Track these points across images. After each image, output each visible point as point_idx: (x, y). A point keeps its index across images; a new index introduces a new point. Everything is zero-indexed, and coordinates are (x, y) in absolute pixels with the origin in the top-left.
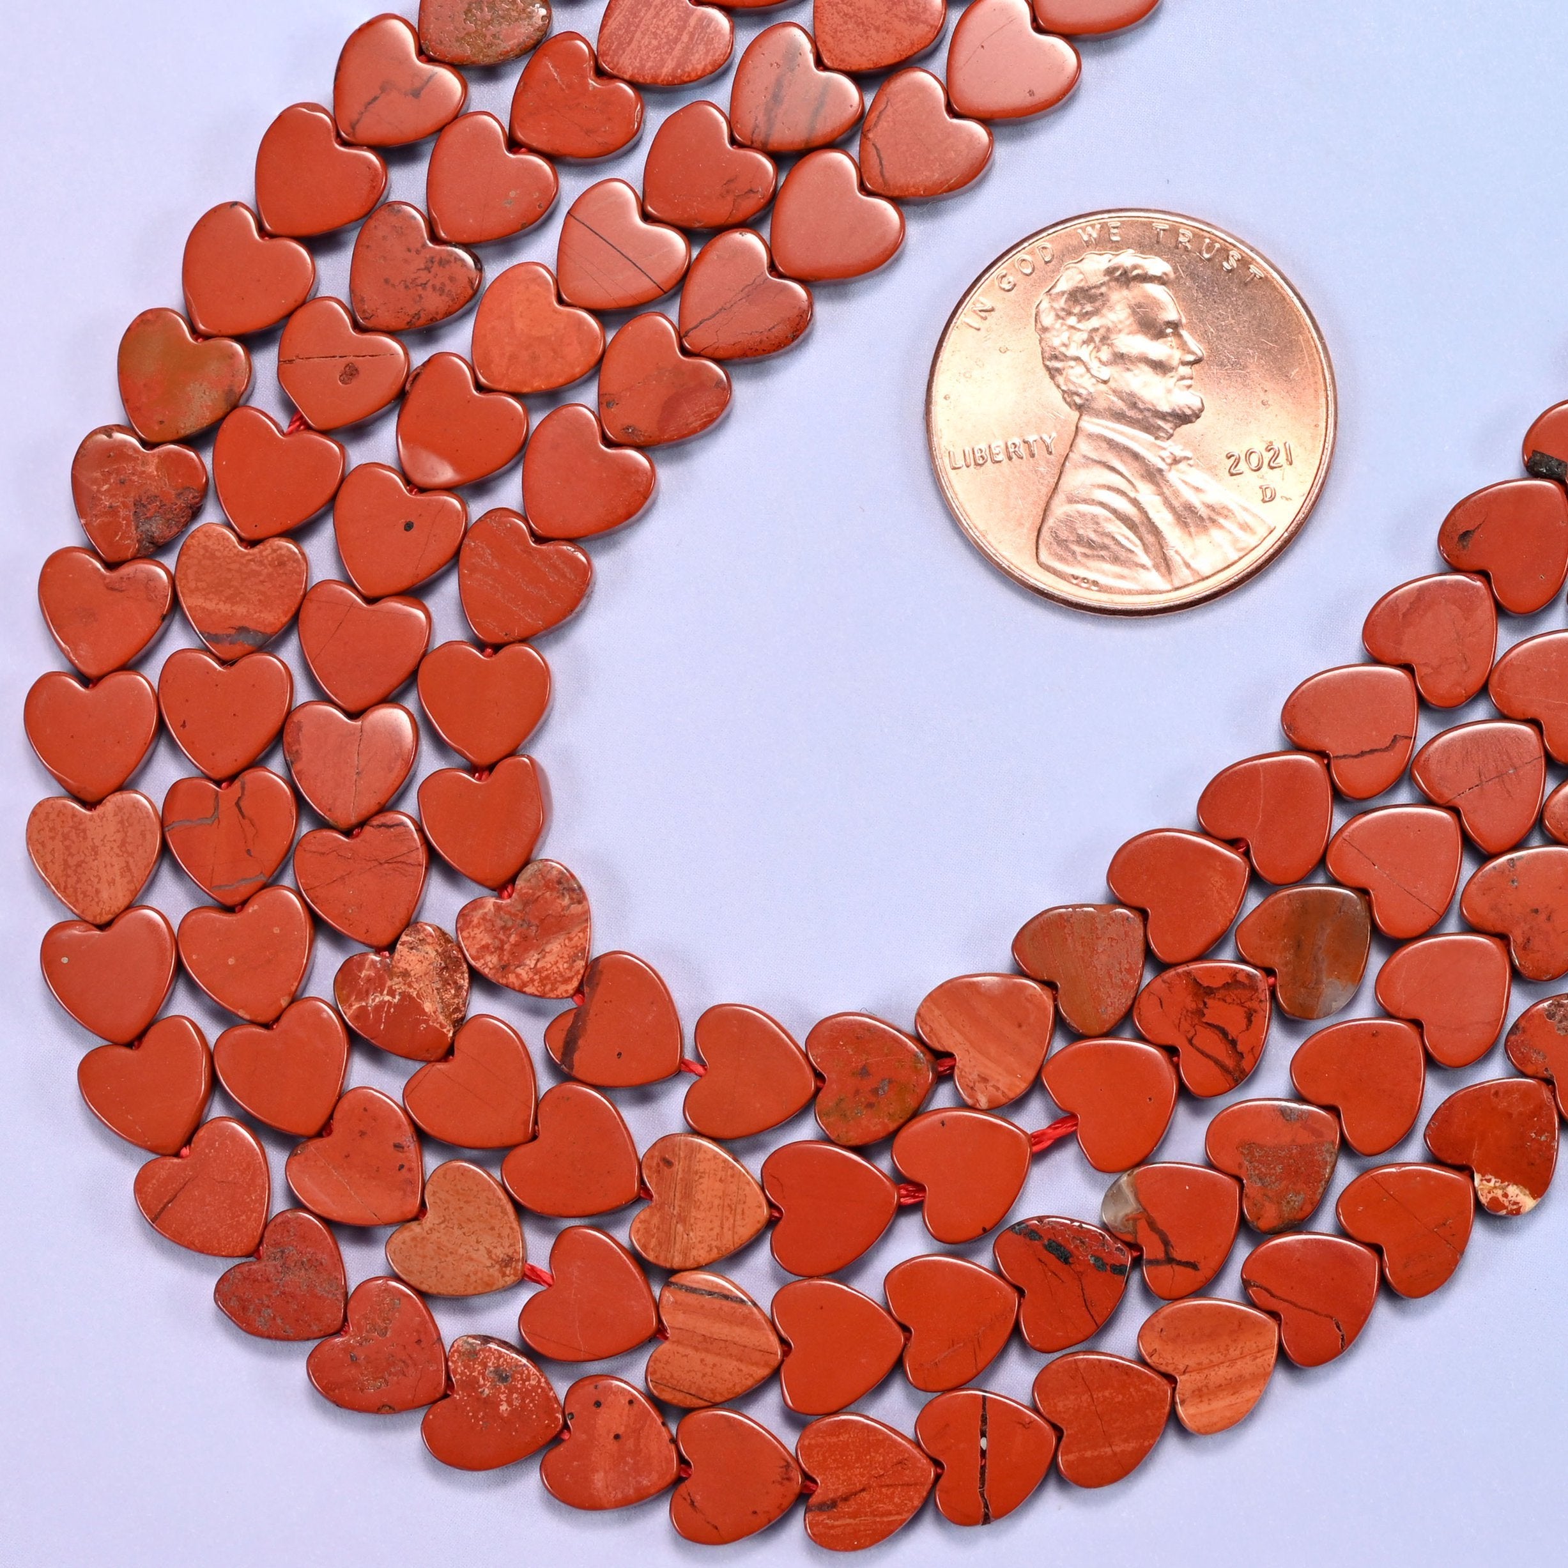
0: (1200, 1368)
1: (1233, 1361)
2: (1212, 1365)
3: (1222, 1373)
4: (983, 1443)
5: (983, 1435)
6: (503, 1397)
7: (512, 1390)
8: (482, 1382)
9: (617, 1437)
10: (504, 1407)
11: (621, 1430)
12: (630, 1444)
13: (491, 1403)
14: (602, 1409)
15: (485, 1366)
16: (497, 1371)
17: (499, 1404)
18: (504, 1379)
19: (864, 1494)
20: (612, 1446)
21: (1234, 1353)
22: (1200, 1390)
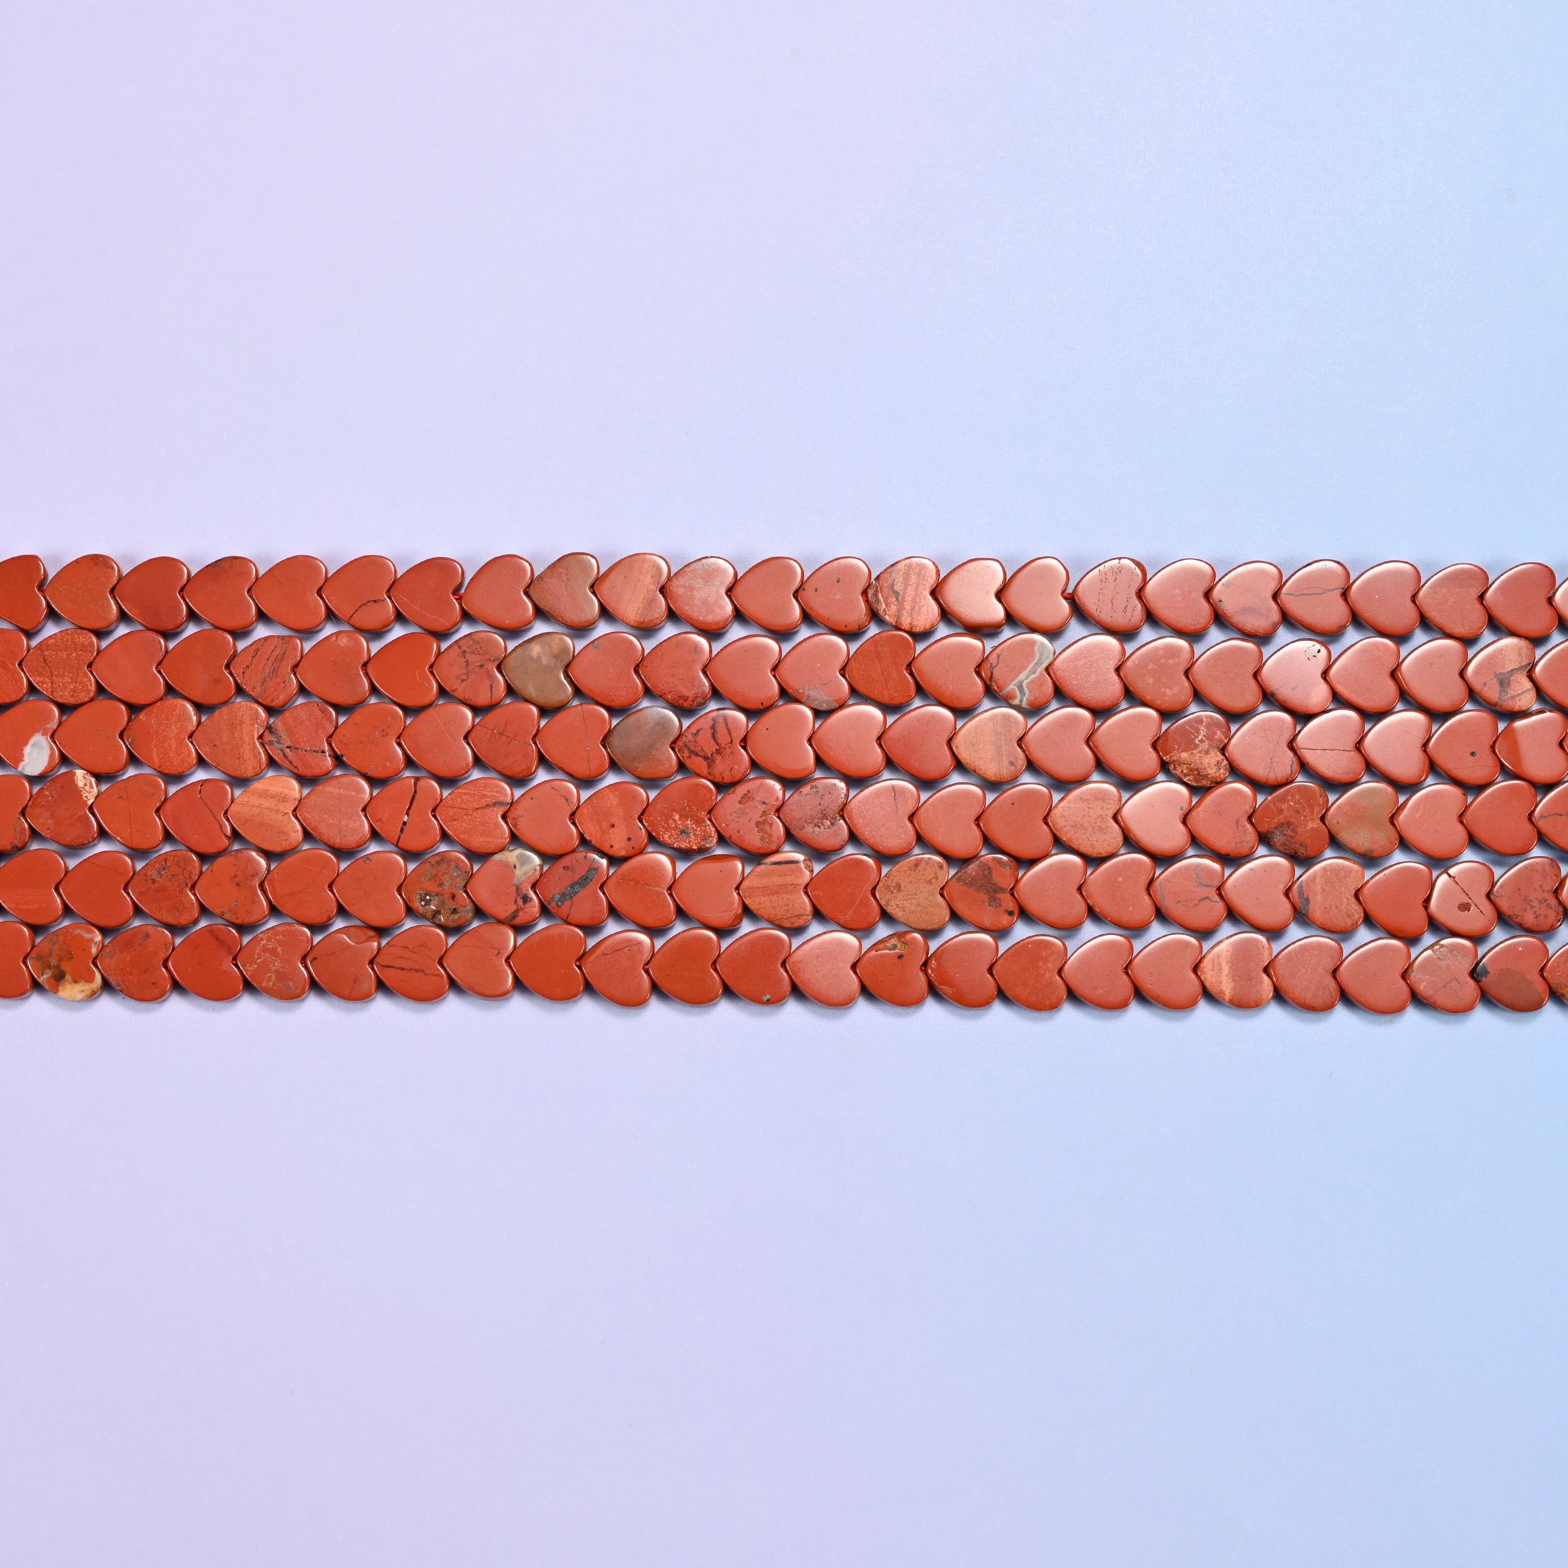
0: (277, 812)
1: (259, 806)
2: (270, 810)
3: (267, 803)
4: (406, 818)
5: (405, 823)
6: (679, 822)
7: (676, 828)
8: (694, 826)
9: (613, 826)
10: (677, 817)
11: (612, 830)
12: (605, 825)
13: (684, 817)
14: (626, 837)
15: (695, 835)
16: (687, 834)
17: (680, 818)
18: (683, 832)
19: (477, 807)
20: (613, 820)
21: (257, 810)
22: (284, 801)
